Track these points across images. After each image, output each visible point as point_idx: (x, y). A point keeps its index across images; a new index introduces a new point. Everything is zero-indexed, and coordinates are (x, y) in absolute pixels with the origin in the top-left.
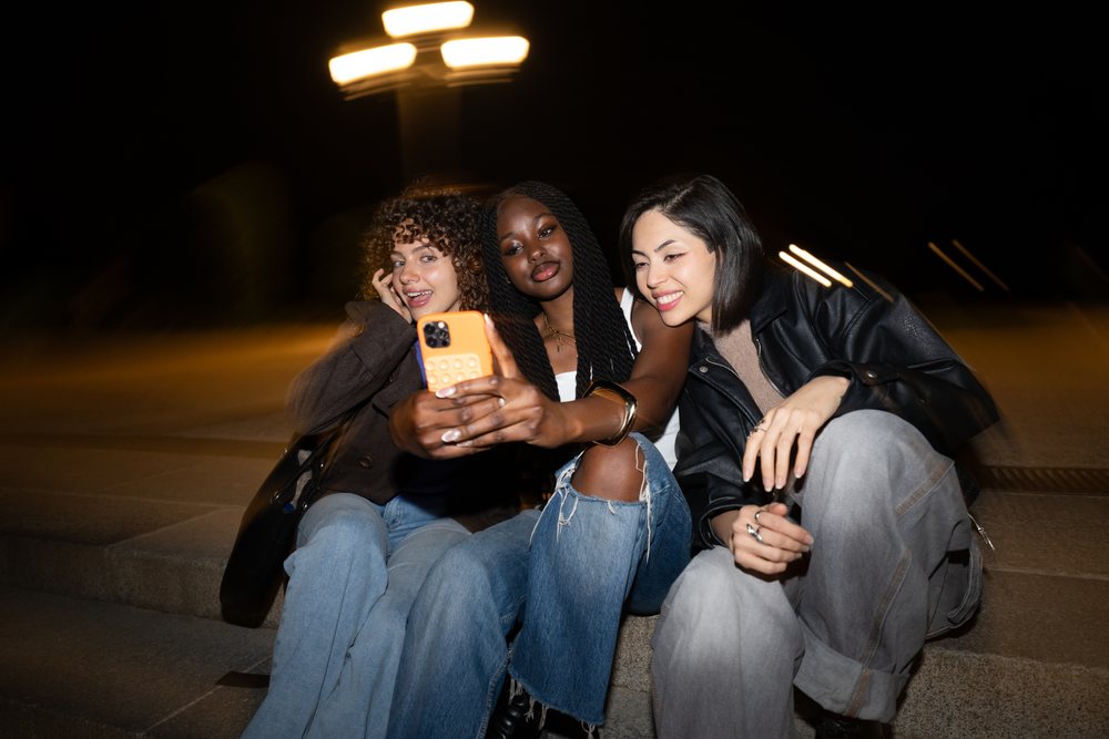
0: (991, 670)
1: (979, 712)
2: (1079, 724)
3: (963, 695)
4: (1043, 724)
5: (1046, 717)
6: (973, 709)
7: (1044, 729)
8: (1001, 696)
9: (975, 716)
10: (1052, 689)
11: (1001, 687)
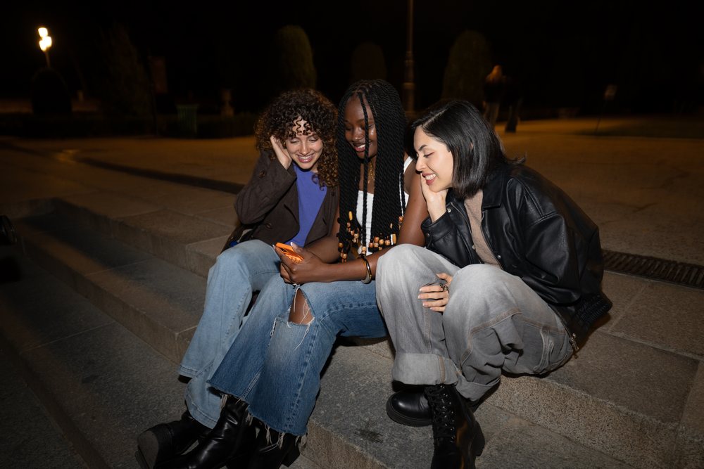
0: (564, 393)
1: (555, 413)
2: (607, 433)
3: (548, 403)
4: (587, 428)
5: (590, 425)
6: (552, 411)
7: (588, 431)
8: (567, 408)
9: (553, 415)
10: (594, 412)
11: (568, 404)
